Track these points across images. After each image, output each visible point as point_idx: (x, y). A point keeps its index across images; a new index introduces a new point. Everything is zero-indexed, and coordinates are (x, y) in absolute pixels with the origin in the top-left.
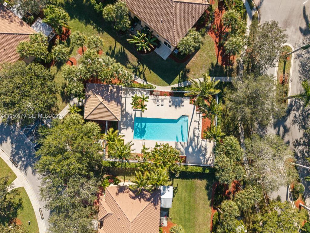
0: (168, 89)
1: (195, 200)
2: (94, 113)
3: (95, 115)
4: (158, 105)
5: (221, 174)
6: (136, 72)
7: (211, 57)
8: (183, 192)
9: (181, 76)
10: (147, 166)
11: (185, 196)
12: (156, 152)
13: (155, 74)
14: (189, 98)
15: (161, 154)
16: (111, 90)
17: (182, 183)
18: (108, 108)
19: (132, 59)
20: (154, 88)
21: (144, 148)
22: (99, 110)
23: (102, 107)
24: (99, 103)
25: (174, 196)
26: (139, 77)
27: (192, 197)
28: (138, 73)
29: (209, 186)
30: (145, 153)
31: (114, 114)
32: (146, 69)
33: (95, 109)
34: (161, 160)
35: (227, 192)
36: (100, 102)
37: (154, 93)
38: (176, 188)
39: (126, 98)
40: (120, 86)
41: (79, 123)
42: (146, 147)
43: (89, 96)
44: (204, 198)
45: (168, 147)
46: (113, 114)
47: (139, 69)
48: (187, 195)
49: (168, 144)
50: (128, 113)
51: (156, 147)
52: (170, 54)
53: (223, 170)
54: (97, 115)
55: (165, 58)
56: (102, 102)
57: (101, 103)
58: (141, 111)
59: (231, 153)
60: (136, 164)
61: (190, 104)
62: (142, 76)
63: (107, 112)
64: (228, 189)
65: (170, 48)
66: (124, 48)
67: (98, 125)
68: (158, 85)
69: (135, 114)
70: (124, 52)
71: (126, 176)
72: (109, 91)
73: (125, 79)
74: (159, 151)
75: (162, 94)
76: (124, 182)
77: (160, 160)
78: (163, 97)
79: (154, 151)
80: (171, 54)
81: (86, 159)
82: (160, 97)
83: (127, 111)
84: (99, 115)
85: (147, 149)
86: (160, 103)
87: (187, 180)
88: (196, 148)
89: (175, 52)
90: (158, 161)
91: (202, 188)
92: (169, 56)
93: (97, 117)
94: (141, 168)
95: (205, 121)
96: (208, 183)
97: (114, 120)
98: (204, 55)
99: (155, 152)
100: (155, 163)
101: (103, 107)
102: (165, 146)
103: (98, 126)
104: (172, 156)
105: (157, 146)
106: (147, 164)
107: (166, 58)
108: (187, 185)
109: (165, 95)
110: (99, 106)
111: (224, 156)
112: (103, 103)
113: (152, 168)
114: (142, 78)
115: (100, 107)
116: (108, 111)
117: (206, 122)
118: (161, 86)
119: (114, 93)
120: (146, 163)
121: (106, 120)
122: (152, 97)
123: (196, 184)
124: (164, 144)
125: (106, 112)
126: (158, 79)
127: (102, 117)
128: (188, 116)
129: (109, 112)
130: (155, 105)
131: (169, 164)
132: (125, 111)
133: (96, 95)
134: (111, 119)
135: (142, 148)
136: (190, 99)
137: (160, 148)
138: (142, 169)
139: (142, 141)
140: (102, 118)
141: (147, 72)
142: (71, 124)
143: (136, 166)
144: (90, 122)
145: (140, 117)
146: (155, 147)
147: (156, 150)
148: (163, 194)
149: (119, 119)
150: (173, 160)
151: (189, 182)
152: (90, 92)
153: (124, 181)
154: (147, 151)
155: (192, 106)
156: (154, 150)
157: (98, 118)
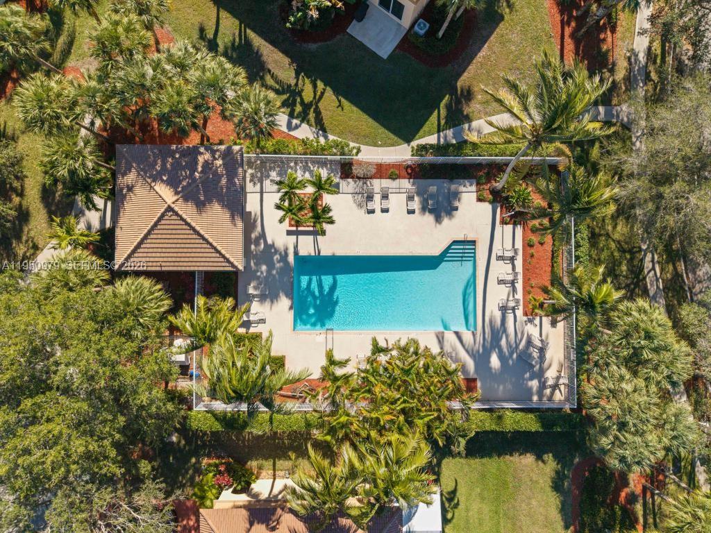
0: (402, 153)
1: (514, 524)
2: (148, 246)
3: (154, 255)
4: (372, 212)
5: (616, 438)
6: (294, 104)
7: (536, 40)
8: (474, 500)
9: (443, 112)
10: (343, 426)
11: (480, 512)
12: (375, 372)
13: (355, 109)
14: (474, 182)
15: (395, 379)
16: (206, 163)
17: (466, 469)
18: (193, 224)
19: (276, 62)
20: (355, 151)
21: (332, 362)
22: (164, 236)
23: (173, 222)
24: (163, 210)
25: (445, 521)
26: (302, 121)
27: (505, 514)
28: (298, 109)
29: (565, 477)
30: (336, 379)
31: (219, 248)
32: (322, 94)
33: (149, 233)
34: (394, 402)
35: (623, 494)
36: (166, 205)
37: (356, 170)
38: (454, 492)
39: (262, 193)
40: (236, 148)
41: (86, 283)
42: (338, 357)
43: (130, 189)
44: (546, 518)
45: (416, 353)
46: (215, 248)
47: (300, 93)
48: (486, 508)
49: (415, 342)
50: (273, 245)
51: (374, 353)
52: (402, 40)
53: (622, 426)
54: (158, 255)
55: (385, 51)
56: (173, 206)
57: (170, 209)
58: (314, 233)
59: (647, 361)
60: (308, 416)
61: (480, 200)
62: (312, 116)
63: (193, 241)
64: (626, 484)
65: (400, 18)
66: (248, 31)
67: (159, 287)
68: (367, 144)
69: (296, 247)
70: (248, 44)
71: (277, 460)
72: (200, 169)
73: (246, 111)
74: (386, 369)
75: (382, 171)
76: (274, 479)
77: (392, 403)
78: (386, 183)
79: (366, 371)
80: (405, 40)
81: (110, 417)
82: (377, 185)
83: (270, 242)
84: (166, 255)
85: (343, 364)
86: (377, 203)
87: (485, 460)
88: (511, 354)
89: (416, 28)
90: (386, 408)
91: (537, 482)
92: (398, 47)
93: (161, 259)
94: (326, 435)
95: (532, 256)
96: (559, 466)
97: (222, 269)
98: (514, 37)
99: (372, 371)
100: (374, 415)
101: (177, 222)
102: (404, 350)
103: (160, 290)
104: (436, 386)
105: (377, 349)
106: (344, 419)
107: (389, 53)
108: (483, 476)
109: (393, 177)
110: (163, 222)
111: (624, 371)
112: (176, 209)
113: (364, 434)
114: (314, 124)
115: (168, 222)
116: (194, 236)
117: (534, 260)
118: (375, 145)
119: (218, 177)
120: (341, 416)
121: (192, 269)
122: (348, 186)
123: (515, 470)
124: (403, 343)
125: (188, 241)
126: (365, 122)
127: (178, 259)
128: (474, 242)
129: (201, 241)
130: (362, 213)
131: (426, 416)
132: (262, 241)
133: (153, 184)
134: (211, 264)
135: (324, 362)
136: (478, 184)
137: (387, 358)
138: (328, 438)
139: (323, 336)
140: (176, 264)
141: (329, 100)
142: (55, 289)
143: (308, 425)
144: (129, 280)
145: (313, 254)
146: (369, 354)
147: (375, 365)
148: (410, 518)
149: (236, 263)
150: (440, 397)
151: (492, 465)
152: (131, 178)
153: (274, 475)
154: (339, 372)
155: (487, 207)
156: (368, 367)
157: (163, 264)
